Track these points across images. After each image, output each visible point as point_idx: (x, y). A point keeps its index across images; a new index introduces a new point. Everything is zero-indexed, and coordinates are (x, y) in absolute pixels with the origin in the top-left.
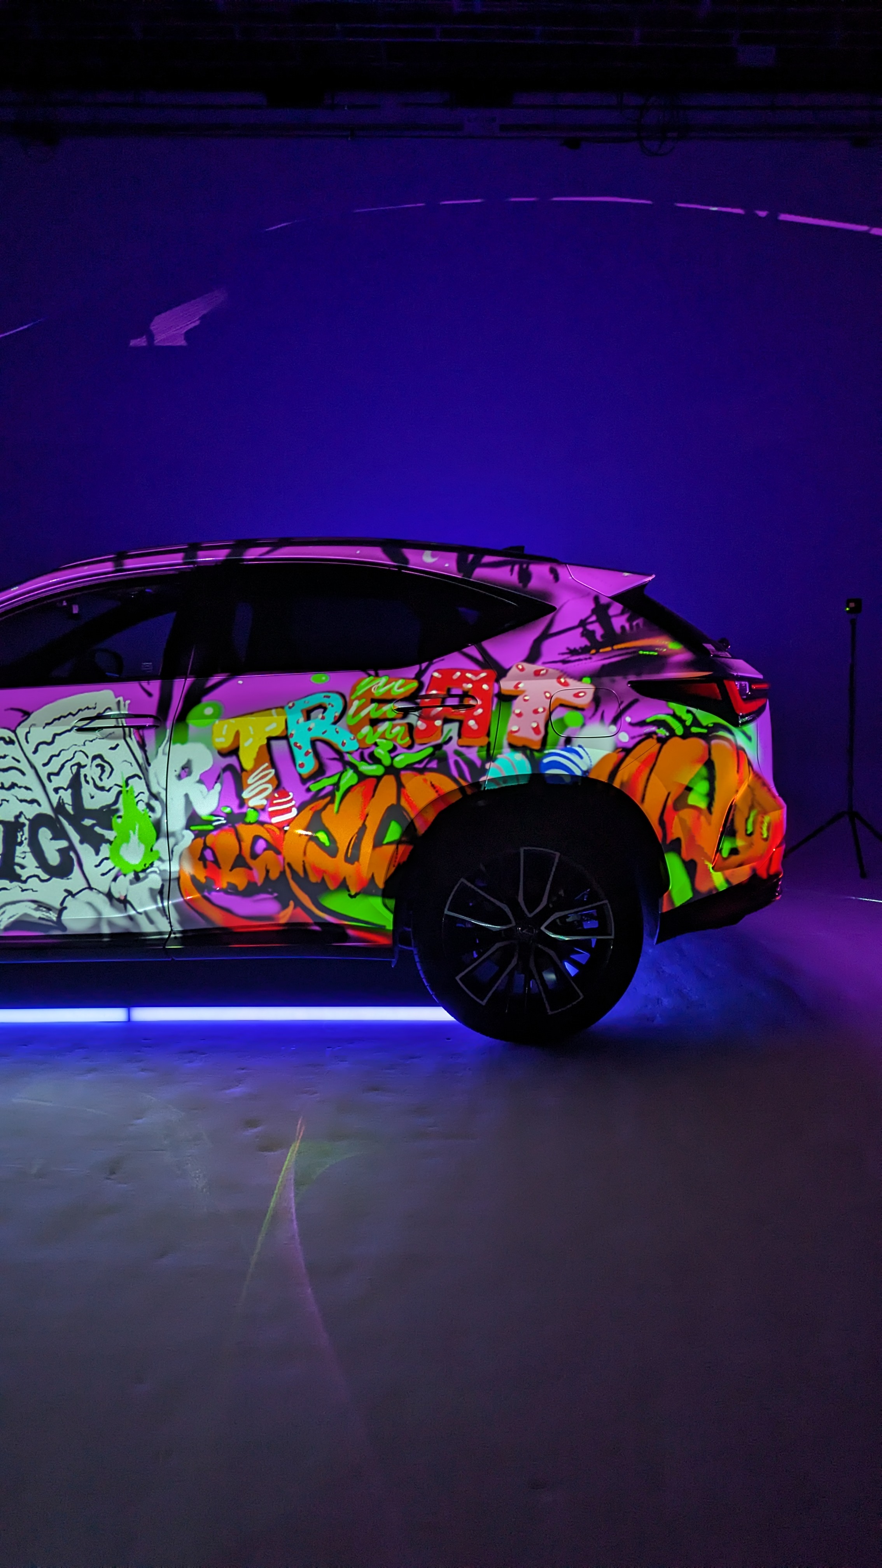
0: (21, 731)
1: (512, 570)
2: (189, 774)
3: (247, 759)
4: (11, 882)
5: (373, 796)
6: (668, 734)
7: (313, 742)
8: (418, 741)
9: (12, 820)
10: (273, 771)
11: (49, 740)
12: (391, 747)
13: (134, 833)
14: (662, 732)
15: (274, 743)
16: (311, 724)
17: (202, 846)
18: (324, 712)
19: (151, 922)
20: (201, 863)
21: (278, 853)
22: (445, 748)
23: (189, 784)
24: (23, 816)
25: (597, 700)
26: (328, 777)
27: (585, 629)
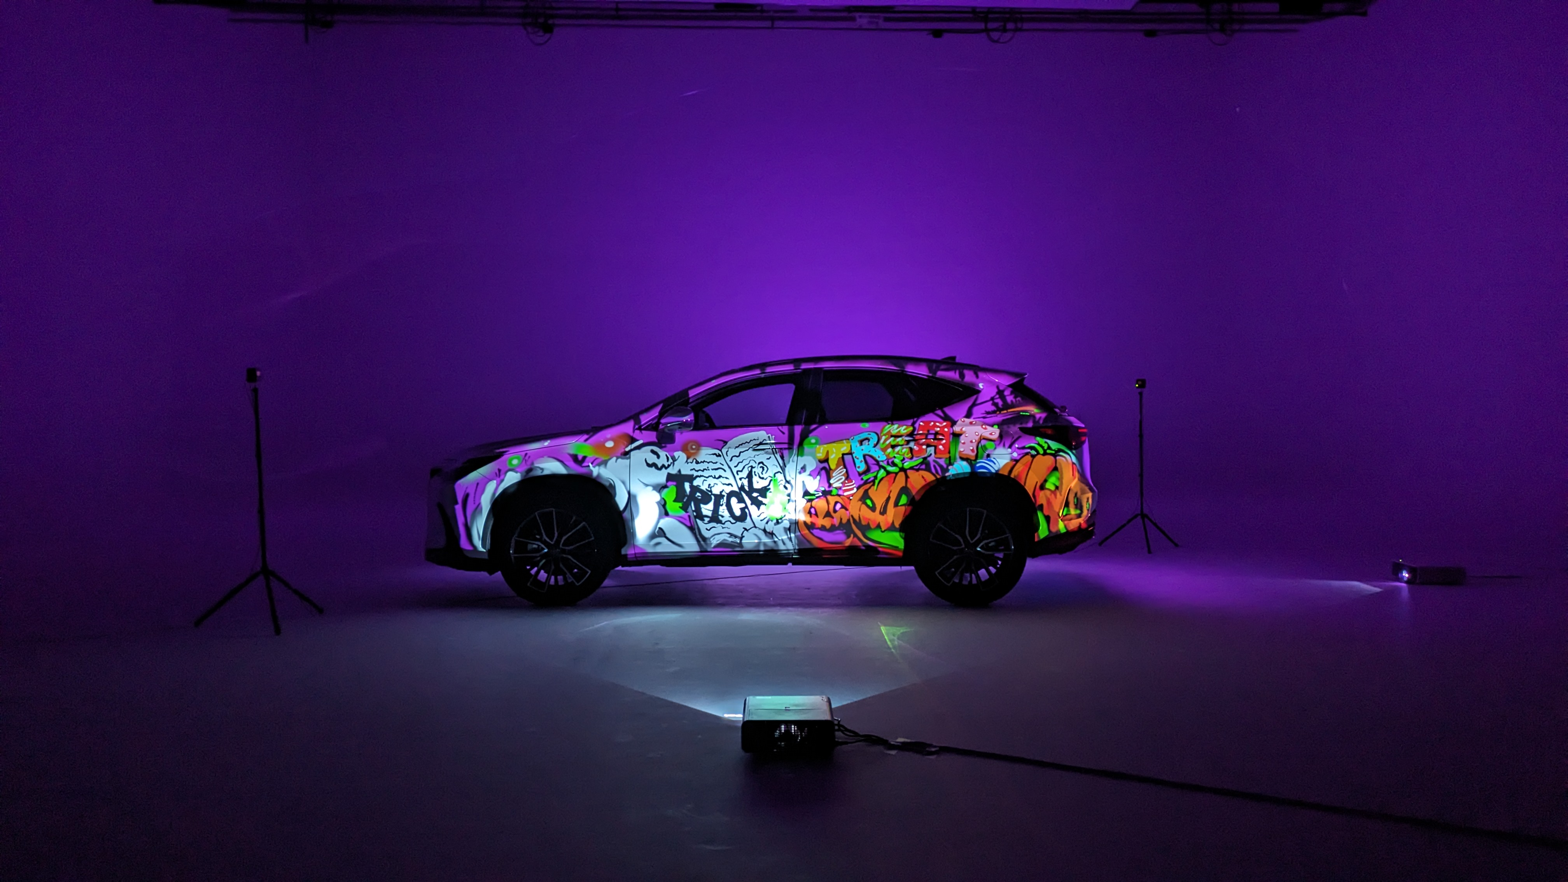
0: (724, 451)
1: (955, 373)
2: (805, 471)
3: (833, 464)
4: (717, 524)
5: (894, 482)
6: (1036, 453)
7: (864, 456)
8: (915, 455)
9: (719, 493)
10: (845, 470)
11: (738, 455)
12: (902, 458)
13: (777, 500)
14: (1033, 452)
15: (845, 457)
16: (863, 447)
17: (810, 506)
18: (869, 442)
19: (784, 544)
20: (809, 515)
21: (847, 510)
22: (928, 459)
23: (805, 477)
24: (724, 492)
25: (1001, 436)
26: (872, 473)
27: (994, 402)
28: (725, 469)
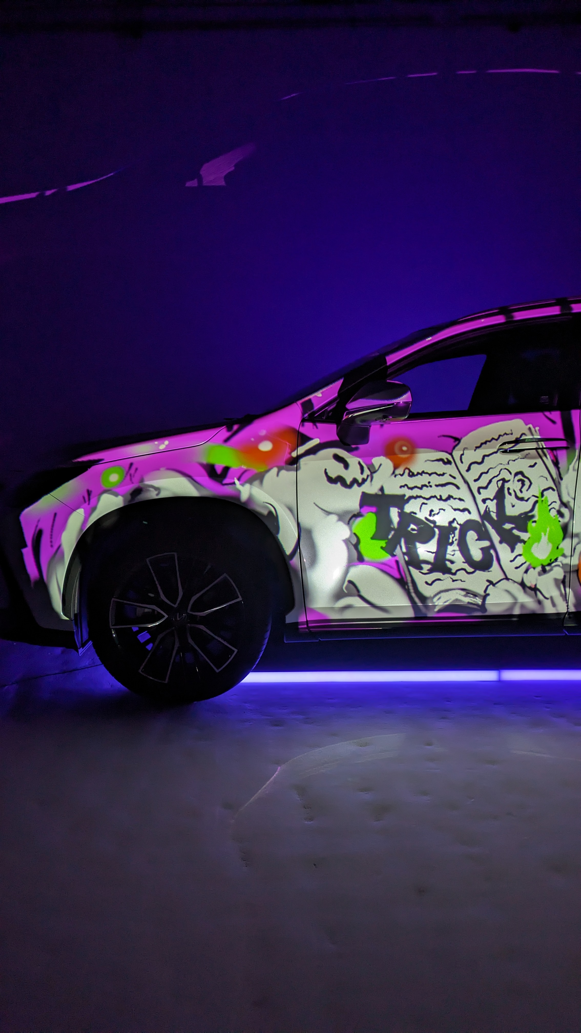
4: (444, 574)
9: (447, 525)
11: (480, 460)
13: (545, 535)
19: (554, 605)
24: (455, 522)
28: (458, 485)
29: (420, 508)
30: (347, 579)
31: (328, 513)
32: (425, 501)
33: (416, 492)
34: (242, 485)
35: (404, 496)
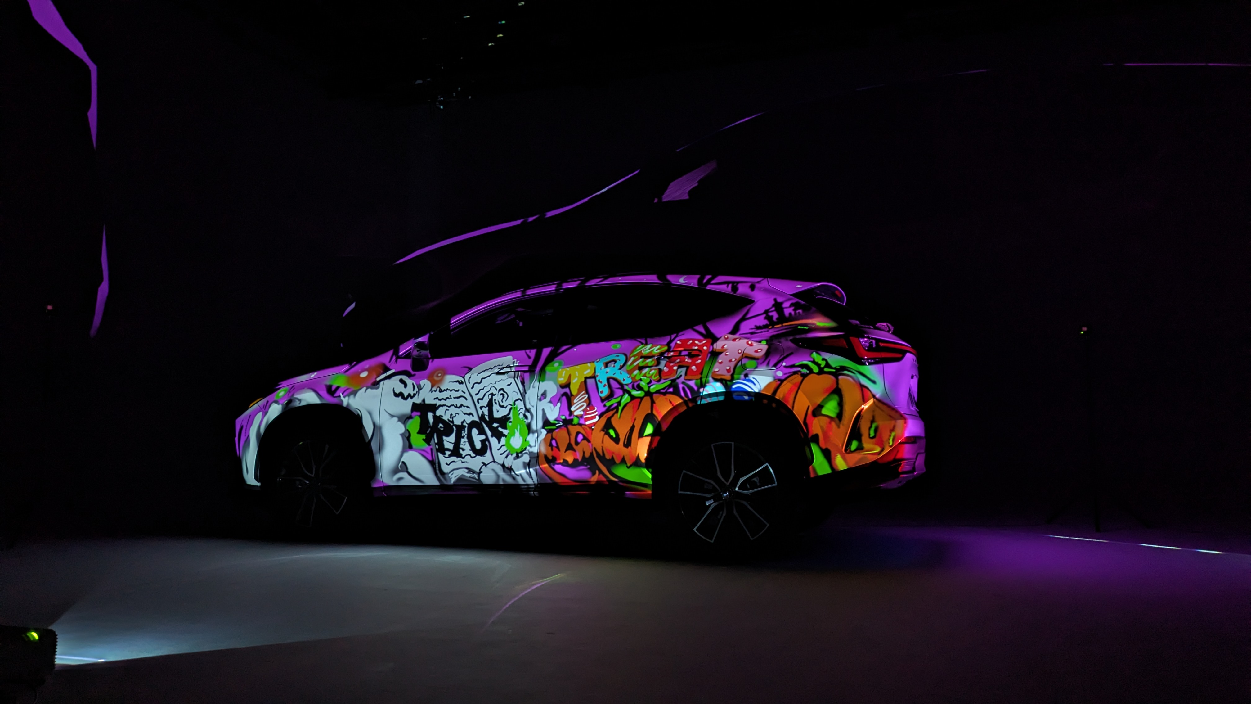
0: (467, 377)
1: (728, 285)
2: (545, 398)
3: (574, 389)
4: (457, 458)
5: (638, 408)
6: (808, 372)
7: (608, 379)
8: (663, 377)
9: (460, 424)
10: (587, 395)
11: (480, 381)
12: (648, 380)
13: (517, 431)
14: (805, 371)
15: (588, 380)
16: (608, 369)
17: (550, 438)
18: (615, 364)
19: (524, 480)
20: (550, 448)
21: (589, 441)
22: (678, 381)
23: (545, 404)
24: (465, 422)
26: (615, 398)
27: (767, 315)
28: (467, 397)
29: (445, 413)
30: (402, 460)
31: (392, 416)
32: (448, 408)
33: (443, 402)
34: (344, 397)
35: (436, 404)
